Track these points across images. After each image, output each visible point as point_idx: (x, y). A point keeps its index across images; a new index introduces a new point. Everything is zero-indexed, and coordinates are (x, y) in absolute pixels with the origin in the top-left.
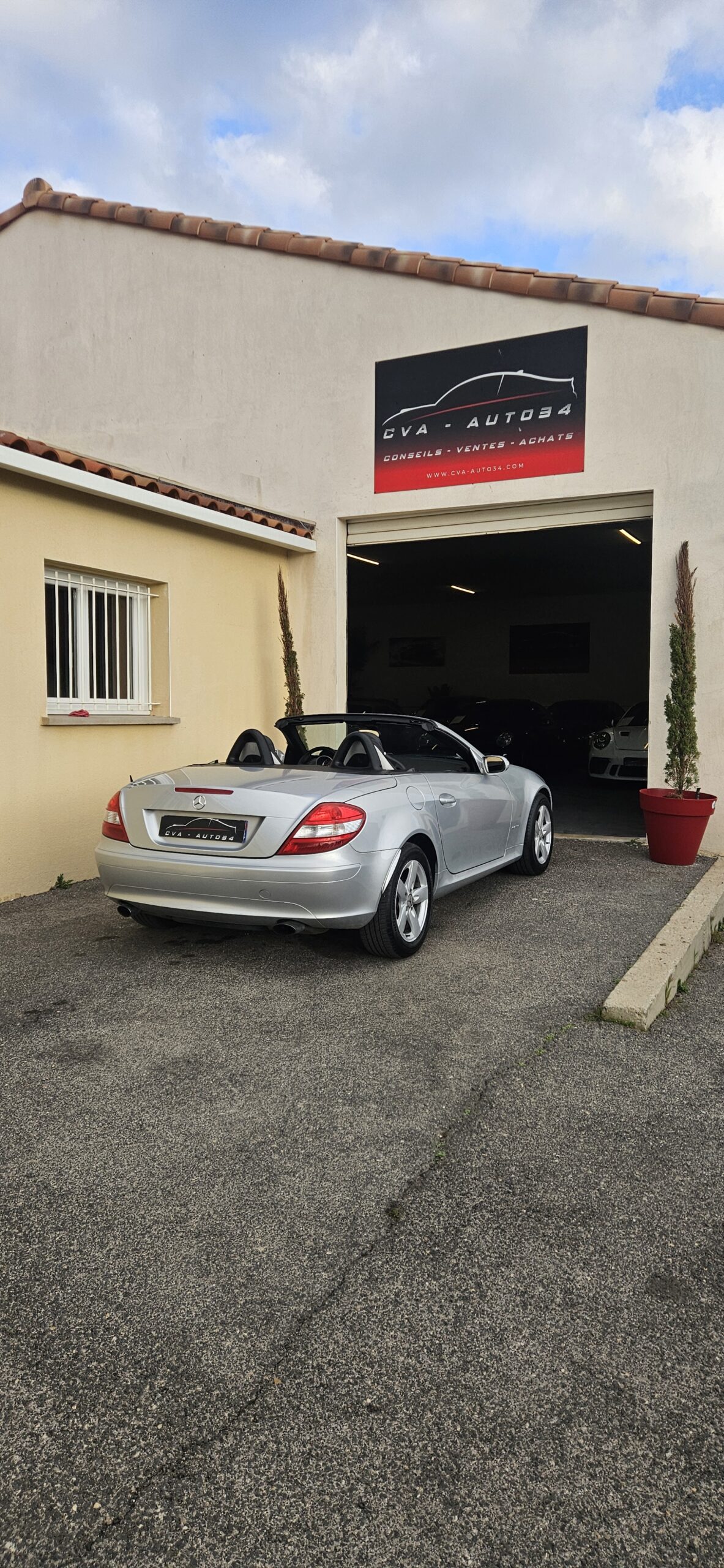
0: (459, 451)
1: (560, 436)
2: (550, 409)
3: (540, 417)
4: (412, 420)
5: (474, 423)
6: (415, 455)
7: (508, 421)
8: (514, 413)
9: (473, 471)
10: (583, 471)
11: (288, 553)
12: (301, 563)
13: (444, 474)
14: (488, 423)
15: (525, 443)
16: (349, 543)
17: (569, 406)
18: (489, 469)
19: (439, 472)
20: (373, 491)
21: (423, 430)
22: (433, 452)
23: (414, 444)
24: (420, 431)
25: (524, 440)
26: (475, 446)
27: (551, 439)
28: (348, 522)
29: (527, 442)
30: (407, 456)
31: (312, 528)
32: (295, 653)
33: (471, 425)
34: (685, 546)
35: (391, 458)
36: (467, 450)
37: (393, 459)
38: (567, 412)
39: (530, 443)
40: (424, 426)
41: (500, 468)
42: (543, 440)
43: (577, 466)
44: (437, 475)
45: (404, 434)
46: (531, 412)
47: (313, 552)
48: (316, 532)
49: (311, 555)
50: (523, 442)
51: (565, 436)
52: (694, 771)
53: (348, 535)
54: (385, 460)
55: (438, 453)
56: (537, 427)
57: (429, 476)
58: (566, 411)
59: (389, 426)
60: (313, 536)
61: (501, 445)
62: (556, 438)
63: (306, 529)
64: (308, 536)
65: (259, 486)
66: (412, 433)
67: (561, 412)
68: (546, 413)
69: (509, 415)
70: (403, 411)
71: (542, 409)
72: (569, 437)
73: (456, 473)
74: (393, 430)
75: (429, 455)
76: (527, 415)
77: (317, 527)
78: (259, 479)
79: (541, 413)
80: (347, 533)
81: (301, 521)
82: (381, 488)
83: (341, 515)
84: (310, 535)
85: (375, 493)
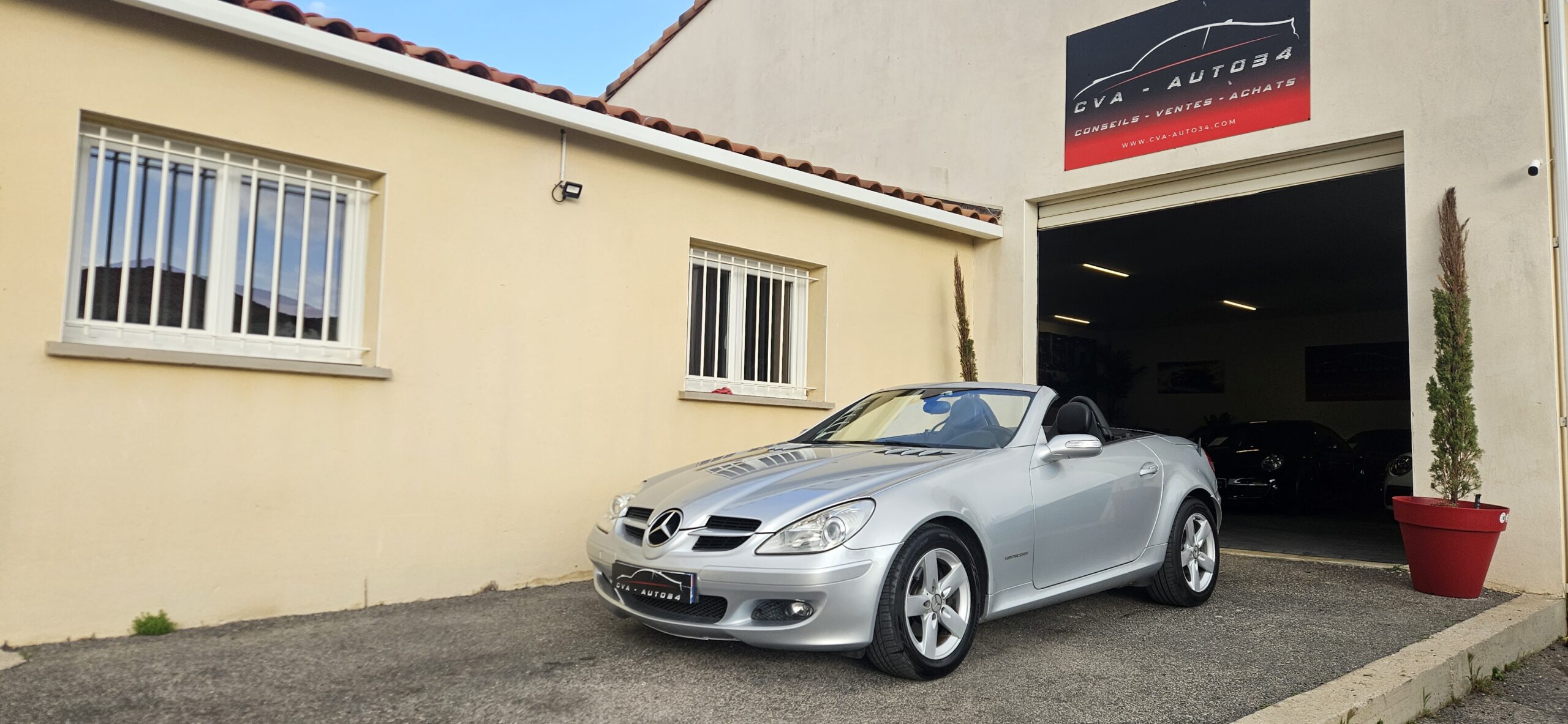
0: (1159, 115)
1: (1280, 83)
2: (1266, 55)
3: (1254, 66)
4: (1106, 90)
5: (1177, 83)
6: (1109, 125)
7: (1216, 75)
8: (1222, 66)
9: (1175, 134)
10: (1309, 119)
11: (973, 241)
12: (986, 250)
13: (1142, 142)
14: (1192, 81)
15: (1236, 97)
16: (1040, 227)
17: (1289, 50)
18: (1194, 130)
19: (1137, 139)
20: (1063, 168)
21: (1118, 98)
22: (1129, 120)
23: (1109, 112)
24: (1115, 100)
25: (1235, 94)
26: (1177, 108)
27: (1269, 88)
28: (1038, 205)
29: (1239, 95)
30: (1100, 128)
31: (999, 213)
32: (971, 342)
33: (1172, 85)
34: (1451, 193)
35: (1082, 132)
36: (1168, 112)
37: (1085, 133)
38: (1287, 57)
39: (1242, 95)
40: (1119, 94)
41: (1207, 128)
42: (1259, 91)
43: (1303, 114)
44: (1133, 144)
45: (1097, 105)
46: (1243, 62)
47: (1000, 238)
48: (1003, 216)
49: (998, 241)
50: (1235, 96)
51: (1285, 83)
52: (1475, 473)
53: (1039, 218)
54: (1076, 135)
55: (1135, 120)
56: (1251, 76)
57: (1125, 145)
58: (1286, 54)
59: (1080, 99)
60: (999, 222)
61: (1208, 102)
62: (1274, 86)
63: (994, 216)
64: (992, 221)
65: (947, 177)
66: (1105, 104)
67: (1279, 57)
68: (1261, 61)
69: (1217, 69)
70: (1096, 82)
71: (1257, 57)
72: (1291, 83)
73: (1155, 139)
74: (1085, 103)
75: (1124, 124)
76: (1238, 66)
77: (1003, 212)
78: (947, 170)
79: (1255, 61)
80: (1038, 217)
81: (987, 207)
82: (1071, 163)
83: (1031, 197)
84: (996, 220)
85: (1065, 170)
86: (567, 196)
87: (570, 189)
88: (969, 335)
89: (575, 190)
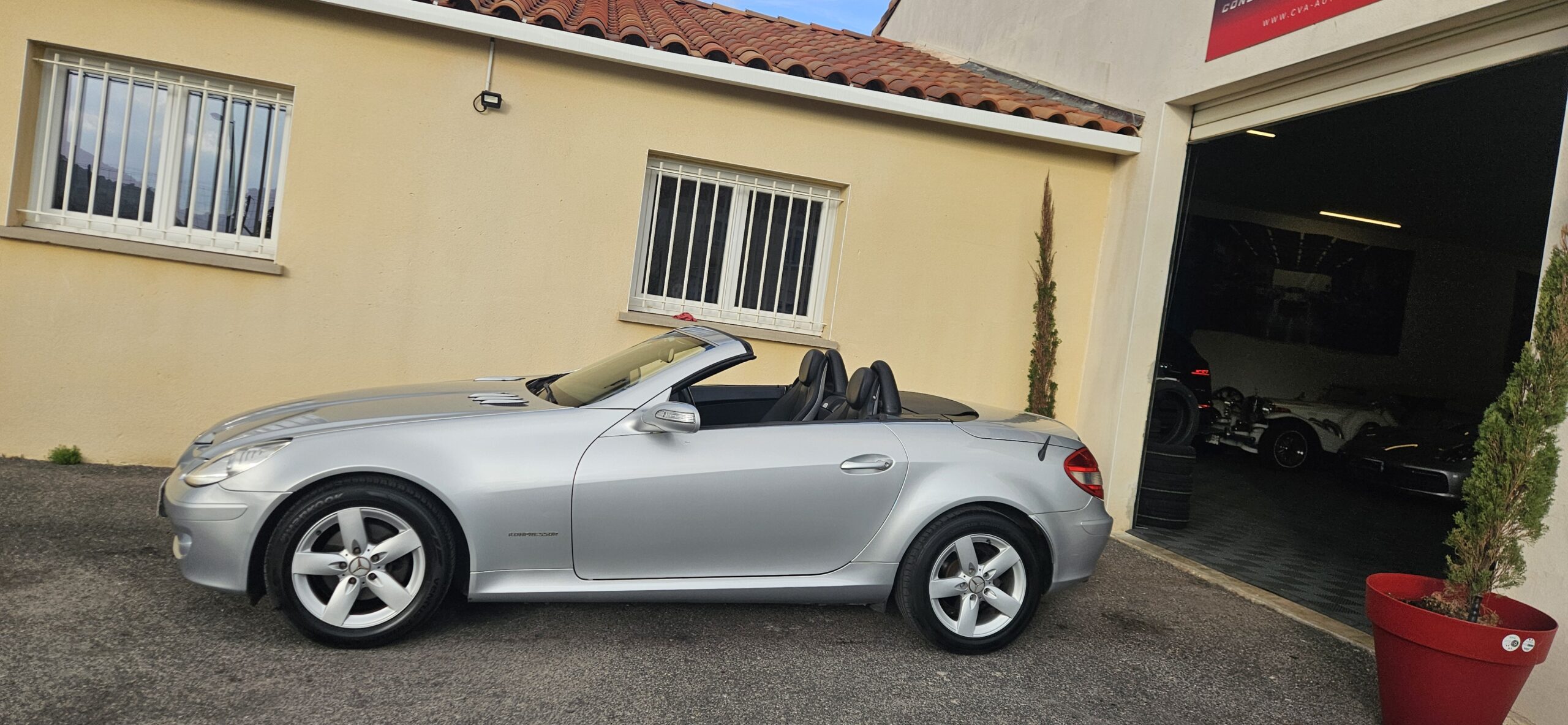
9: (1317, 4)
11: (1113, 159)
12: (1125, 168)
13: (1283, 16)
16: (1192, 138)
19: (1279, 13)
20: (1204, 58)
28: (1191, 107)
31: (1139, 120)
32: (1053, 284)
35: (1229, 7)
37: (1232, 8)
44: (1274, 20)
47: (1135, 154)
48: (1144, 125)
49: (1134, 158)
53: (1192, 127)
54: (1224, 11)
57: (1266, 23)
60: (1139, 133)
63: (1130, 125)
64: (1126, 131)
65: (1108, 75)
73: (1296, 12)
77: (1145, 120)
80: (1192, 125)
81: (1133, 112)
82: (1214, 53)
83: (1171, 99)
84: (1133, 130)
85: (1206, 61)
86: (486, 105)
87: (488, 99)
88: (1053, 275)
89: (495, 100)
